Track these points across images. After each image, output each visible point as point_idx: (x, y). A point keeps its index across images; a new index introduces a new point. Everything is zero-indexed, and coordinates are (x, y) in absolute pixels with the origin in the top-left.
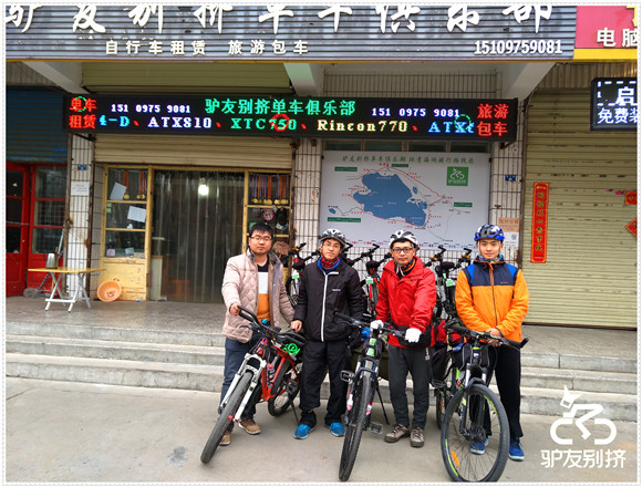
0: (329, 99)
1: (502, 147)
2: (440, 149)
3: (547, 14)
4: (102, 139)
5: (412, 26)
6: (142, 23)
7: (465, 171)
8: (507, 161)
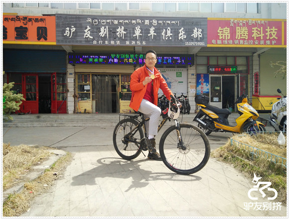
1: (190, 66)
2: (174, 67)
3: (201, 36)
4: (77, 65)
5: (171, 38)
6: (103, 36)
7: (181, 73)
8: (192, 70)
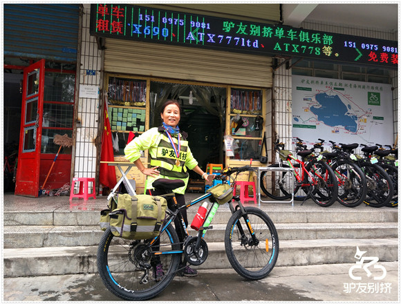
0: (316, 32)
2: (362, 80)
